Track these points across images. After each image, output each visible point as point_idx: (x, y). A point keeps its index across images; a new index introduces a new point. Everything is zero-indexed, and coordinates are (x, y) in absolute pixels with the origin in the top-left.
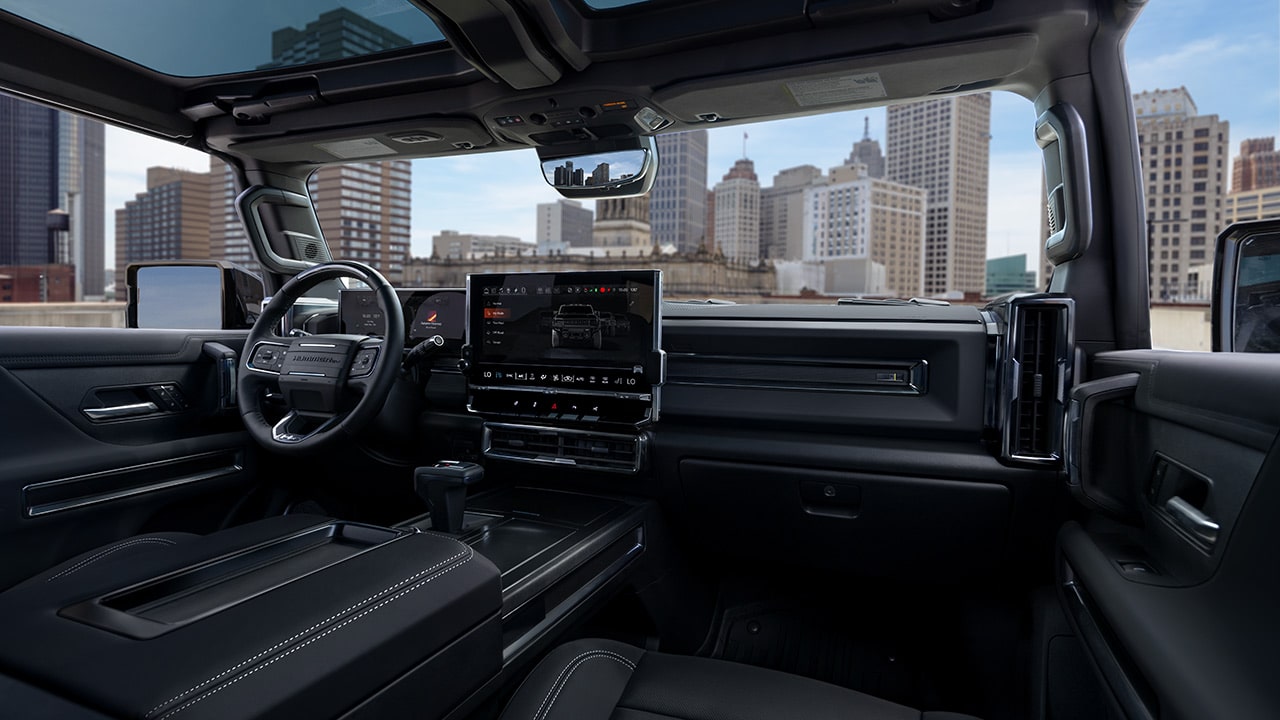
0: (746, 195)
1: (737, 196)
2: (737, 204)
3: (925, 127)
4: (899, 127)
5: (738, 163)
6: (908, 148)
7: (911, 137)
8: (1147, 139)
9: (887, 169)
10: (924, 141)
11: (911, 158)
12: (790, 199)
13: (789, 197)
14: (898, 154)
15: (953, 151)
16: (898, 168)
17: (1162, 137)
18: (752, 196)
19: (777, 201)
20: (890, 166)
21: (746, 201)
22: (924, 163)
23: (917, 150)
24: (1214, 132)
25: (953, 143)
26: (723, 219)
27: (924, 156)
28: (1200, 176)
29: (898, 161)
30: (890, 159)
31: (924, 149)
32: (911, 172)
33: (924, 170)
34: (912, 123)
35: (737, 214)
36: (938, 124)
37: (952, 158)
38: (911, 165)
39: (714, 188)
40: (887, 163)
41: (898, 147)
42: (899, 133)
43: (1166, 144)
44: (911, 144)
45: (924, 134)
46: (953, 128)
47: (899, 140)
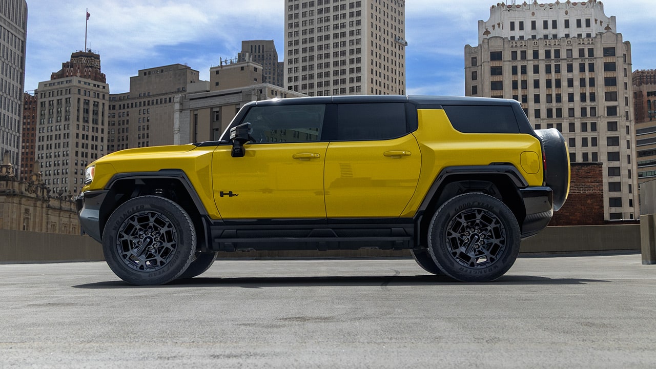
0: (87, 103)
1: (73, 102)
2: (73, 116)
3: (332, 23)
4: (301, 20)
5: (74, 56)
6: (312, 49)
7: (316, 35)
8: (563, 54)
9: (286, 76)
10: (331, 41)
11: (316, 62)
12: (155, 111)
13: (153, 109)
14: (301, 55)
15: (365, 56)
16: (300, 74)
17: (576, 54)
18: (96, 105)
19: (134, 113)
20: (290, 70)
21: (86, 111)
22: (331, 69)
23: (324, 52)
24: (620, 52)
25: (365, 46)
26: (50, 138)
27: (331, 60)
28: (611, 100)
29: (300, 65)
30: (290, 62)
31: (331, 51)
32: (316, 81)
33: (332, 78)
34: (316, 17)
35: (73, 131)
36: (348, 20)
37: (365, 65)
38: (316, 71)
39: (36, 92)
40: (286, 67)
41: (301, 47)
42: (300, 29)
43: (580, 61)
44: (316, 44)
45: (331, 32)
46: (365, 27)
47: (301, 37)
